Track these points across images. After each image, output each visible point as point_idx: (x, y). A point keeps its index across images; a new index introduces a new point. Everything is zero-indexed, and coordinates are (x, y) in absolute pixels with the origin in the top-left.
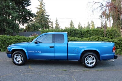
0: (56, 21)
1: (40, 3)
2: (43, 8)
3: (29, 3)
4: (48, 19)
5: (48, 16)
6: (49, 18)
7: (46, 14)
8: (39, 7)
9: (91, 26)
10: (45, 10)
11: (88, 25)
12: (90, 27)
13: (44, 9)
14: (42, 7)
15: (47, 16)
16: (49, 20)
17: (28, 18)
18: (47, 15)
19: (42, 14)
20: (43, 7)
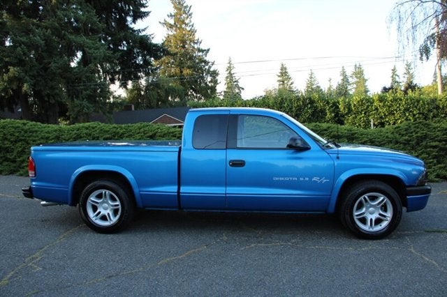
0: (229, 69)
1: (175, 8)
2: (186, 25)
3: (143, 10)
4: (206, 63)
5: (203, 51)
6: (207, 58)
7: (196, 46)
8: (172, 21)
9: (355, 86)
10: (193, 32)
11: (340, 82)
12: (349, 87)
13: (188, 29)
14: (183, 22)
15: (200, 54)
16: (207, 67)
17: (140, 60)
18: (200, 50)
19: (184, 47)
20: (187, 21)
